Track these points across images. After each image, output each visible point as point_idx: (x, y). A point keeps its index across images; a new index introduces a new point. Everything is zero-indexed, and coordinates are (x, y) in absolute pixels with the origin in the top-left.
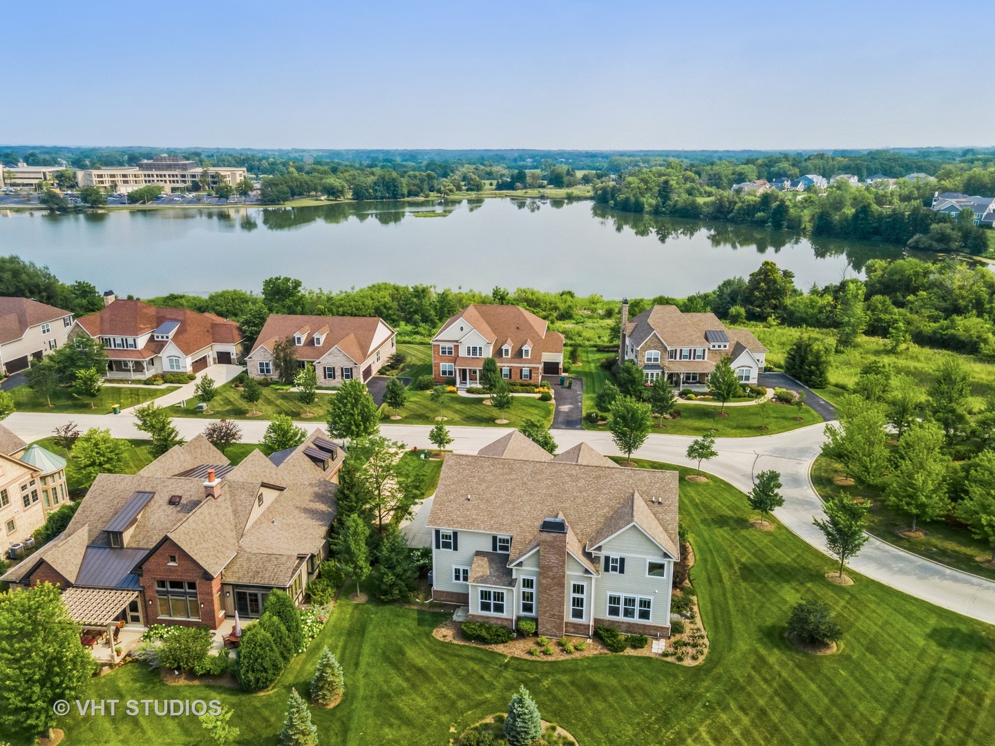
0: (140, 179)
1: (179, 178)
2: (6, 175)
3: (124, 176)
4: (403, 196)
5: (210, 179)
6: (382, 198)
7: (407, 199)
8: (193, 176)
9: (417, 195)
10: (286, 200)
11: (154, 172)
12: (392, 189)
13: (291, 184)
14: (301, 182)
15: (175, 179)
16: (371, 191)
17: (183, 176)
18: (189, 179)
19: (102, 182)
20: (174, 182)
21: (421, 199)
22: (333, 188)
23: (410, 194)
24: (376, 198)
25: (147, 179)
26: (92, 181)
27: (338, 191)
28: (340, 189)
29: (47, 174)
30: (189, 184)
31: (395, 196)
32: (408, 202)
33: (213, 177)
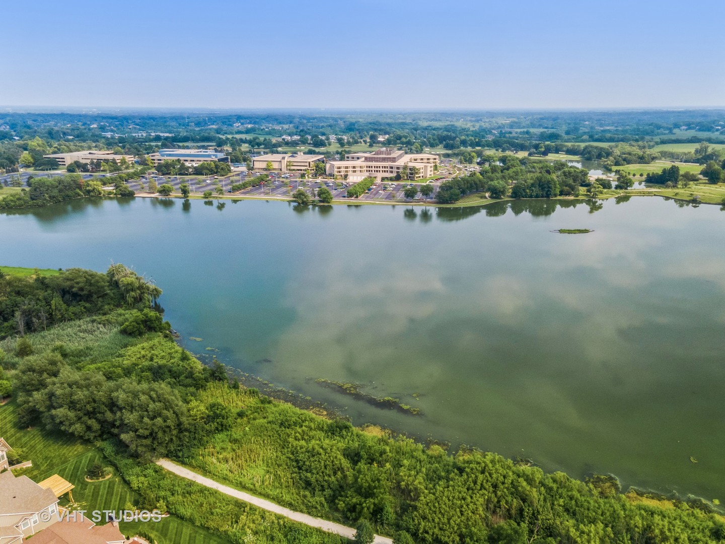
0: (364, 169)
1: (389, 169)
2: (288, 164)
3: (354, 167)
4: (555, 195)
5: (408, 171)
6: (537, 196)
7: (559, 198)
8: (398, 168)
9: (568, 194)
10: (457, 200)
11: (374, 164)
12: (546, 189)
13: (463, 186)
14: (471, 184)
15: (386, 169)
16: (528, 191)
17: (392, 168)
18: (395, 170)
19: (340, 172)
20: (385, 171)
21: (572, 198)
22: (496, 190)
23: (560, 195)
24: (531, 196)
25: (368, 169)
26: (334, 171)
27: (500, 191)
28: (502, 190)
29: (311, 163)
30: (394, 175)
31: (548, 196)
32: (559, 200)
33: (410, 169)
